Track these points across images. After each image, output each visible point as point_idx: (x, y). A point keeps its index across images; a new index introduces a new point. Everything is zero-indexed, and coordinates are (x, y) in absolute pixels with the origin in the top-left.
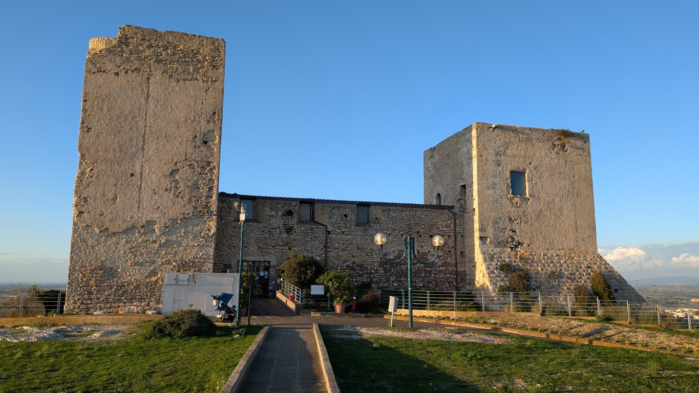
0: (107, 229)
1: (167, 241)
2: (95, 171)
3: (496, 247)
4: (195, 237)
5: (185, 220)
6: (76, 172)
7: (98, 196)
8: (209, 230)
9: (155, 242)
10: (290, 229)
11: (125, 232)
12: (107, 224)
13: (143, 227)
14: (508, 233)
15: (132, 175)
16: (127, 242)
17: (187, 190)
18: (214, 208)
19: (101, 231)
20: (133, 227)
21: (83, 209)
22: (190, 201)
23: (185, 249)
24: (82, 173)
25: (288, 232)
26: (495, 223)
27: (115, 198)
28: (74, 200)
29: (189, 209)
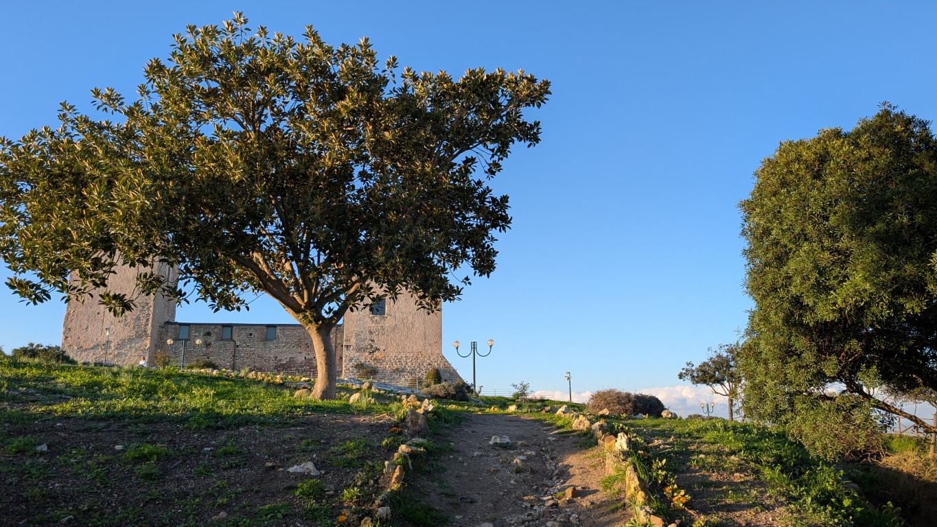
0: (82, 347)
1: (118, 353)
2: (76, 312)
3: (357, 352)
4: (136, 350)
5: (131, 340)
6: (65, 313)
7: (77, 327)
8: (146, 346)
9: (110, 354)
10: (209, 345)
11: (93, 348)
12: (82, 344)
13: (104, 345)
14: (368, 342)
15: (98, 313)
16: (93, 354)
17: (133, 321)
18: (149, 332)
19: (78, 348)
20: (98, 345)
21: (68, 335)
22: (134, 327)
23: (130, 358)
24: (68, 314)
25: (207, 347)
26: (358, 335)
27: (87, 328)
28: (62, 330)
29: (133, 333)
